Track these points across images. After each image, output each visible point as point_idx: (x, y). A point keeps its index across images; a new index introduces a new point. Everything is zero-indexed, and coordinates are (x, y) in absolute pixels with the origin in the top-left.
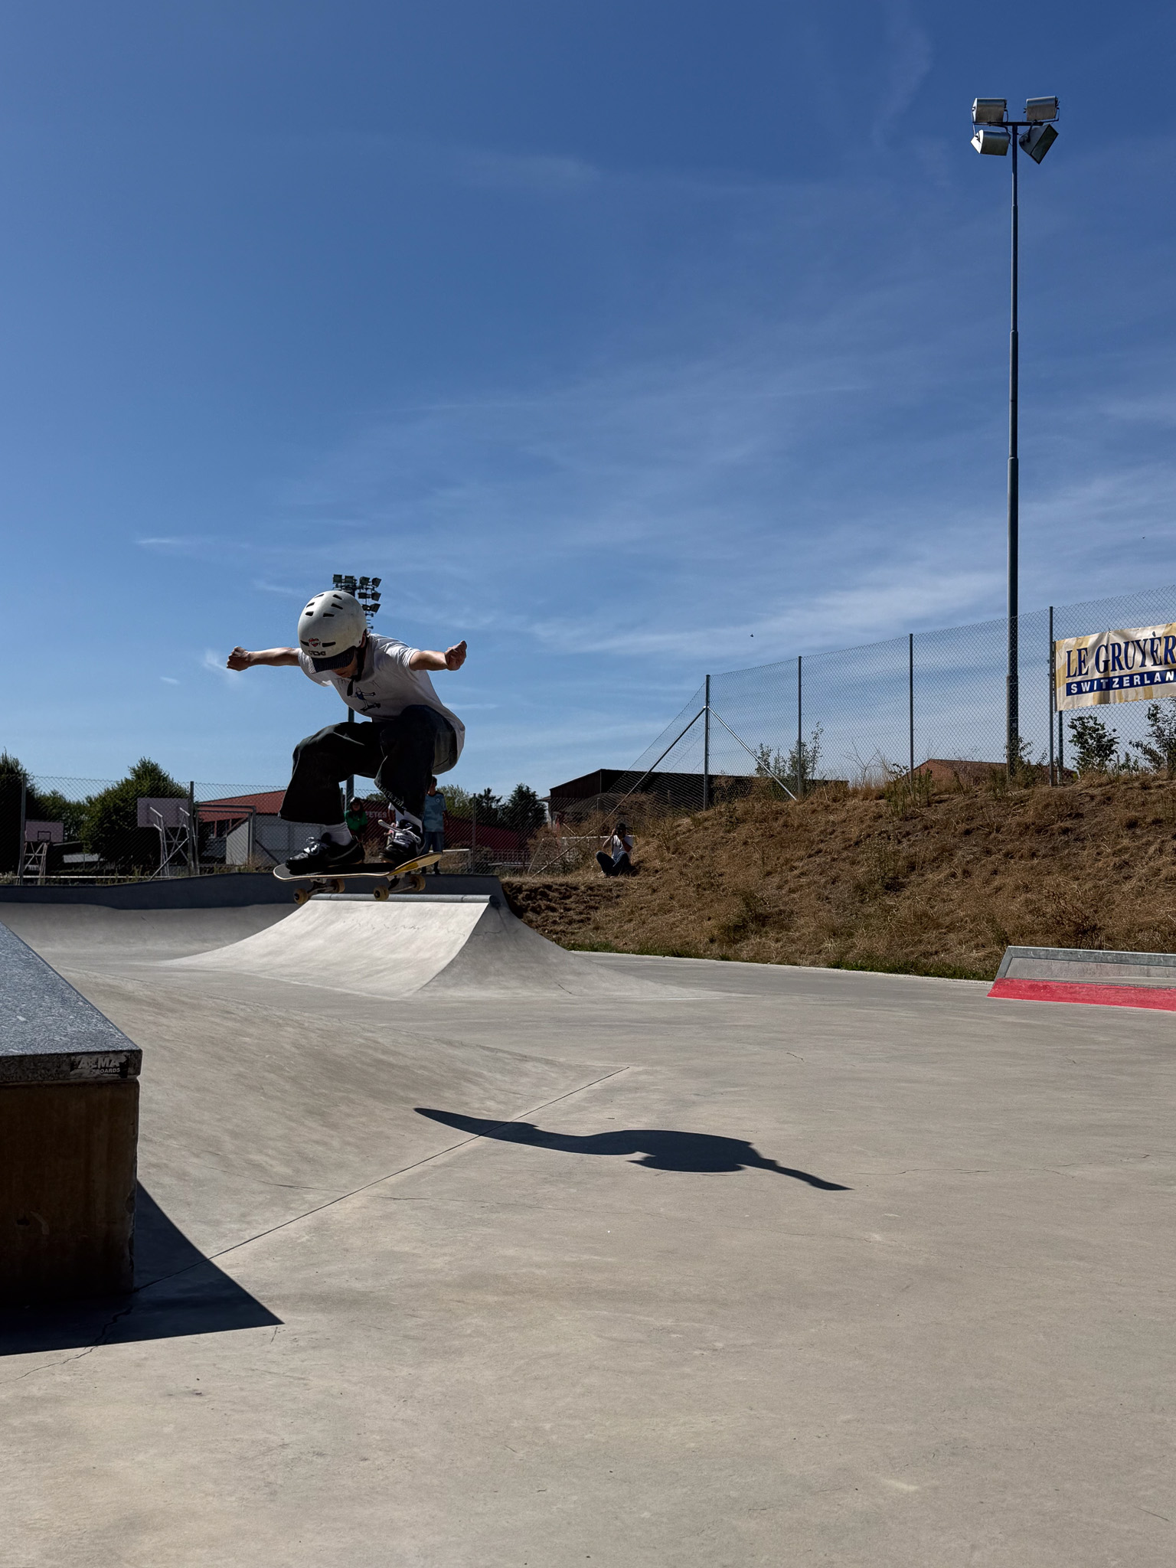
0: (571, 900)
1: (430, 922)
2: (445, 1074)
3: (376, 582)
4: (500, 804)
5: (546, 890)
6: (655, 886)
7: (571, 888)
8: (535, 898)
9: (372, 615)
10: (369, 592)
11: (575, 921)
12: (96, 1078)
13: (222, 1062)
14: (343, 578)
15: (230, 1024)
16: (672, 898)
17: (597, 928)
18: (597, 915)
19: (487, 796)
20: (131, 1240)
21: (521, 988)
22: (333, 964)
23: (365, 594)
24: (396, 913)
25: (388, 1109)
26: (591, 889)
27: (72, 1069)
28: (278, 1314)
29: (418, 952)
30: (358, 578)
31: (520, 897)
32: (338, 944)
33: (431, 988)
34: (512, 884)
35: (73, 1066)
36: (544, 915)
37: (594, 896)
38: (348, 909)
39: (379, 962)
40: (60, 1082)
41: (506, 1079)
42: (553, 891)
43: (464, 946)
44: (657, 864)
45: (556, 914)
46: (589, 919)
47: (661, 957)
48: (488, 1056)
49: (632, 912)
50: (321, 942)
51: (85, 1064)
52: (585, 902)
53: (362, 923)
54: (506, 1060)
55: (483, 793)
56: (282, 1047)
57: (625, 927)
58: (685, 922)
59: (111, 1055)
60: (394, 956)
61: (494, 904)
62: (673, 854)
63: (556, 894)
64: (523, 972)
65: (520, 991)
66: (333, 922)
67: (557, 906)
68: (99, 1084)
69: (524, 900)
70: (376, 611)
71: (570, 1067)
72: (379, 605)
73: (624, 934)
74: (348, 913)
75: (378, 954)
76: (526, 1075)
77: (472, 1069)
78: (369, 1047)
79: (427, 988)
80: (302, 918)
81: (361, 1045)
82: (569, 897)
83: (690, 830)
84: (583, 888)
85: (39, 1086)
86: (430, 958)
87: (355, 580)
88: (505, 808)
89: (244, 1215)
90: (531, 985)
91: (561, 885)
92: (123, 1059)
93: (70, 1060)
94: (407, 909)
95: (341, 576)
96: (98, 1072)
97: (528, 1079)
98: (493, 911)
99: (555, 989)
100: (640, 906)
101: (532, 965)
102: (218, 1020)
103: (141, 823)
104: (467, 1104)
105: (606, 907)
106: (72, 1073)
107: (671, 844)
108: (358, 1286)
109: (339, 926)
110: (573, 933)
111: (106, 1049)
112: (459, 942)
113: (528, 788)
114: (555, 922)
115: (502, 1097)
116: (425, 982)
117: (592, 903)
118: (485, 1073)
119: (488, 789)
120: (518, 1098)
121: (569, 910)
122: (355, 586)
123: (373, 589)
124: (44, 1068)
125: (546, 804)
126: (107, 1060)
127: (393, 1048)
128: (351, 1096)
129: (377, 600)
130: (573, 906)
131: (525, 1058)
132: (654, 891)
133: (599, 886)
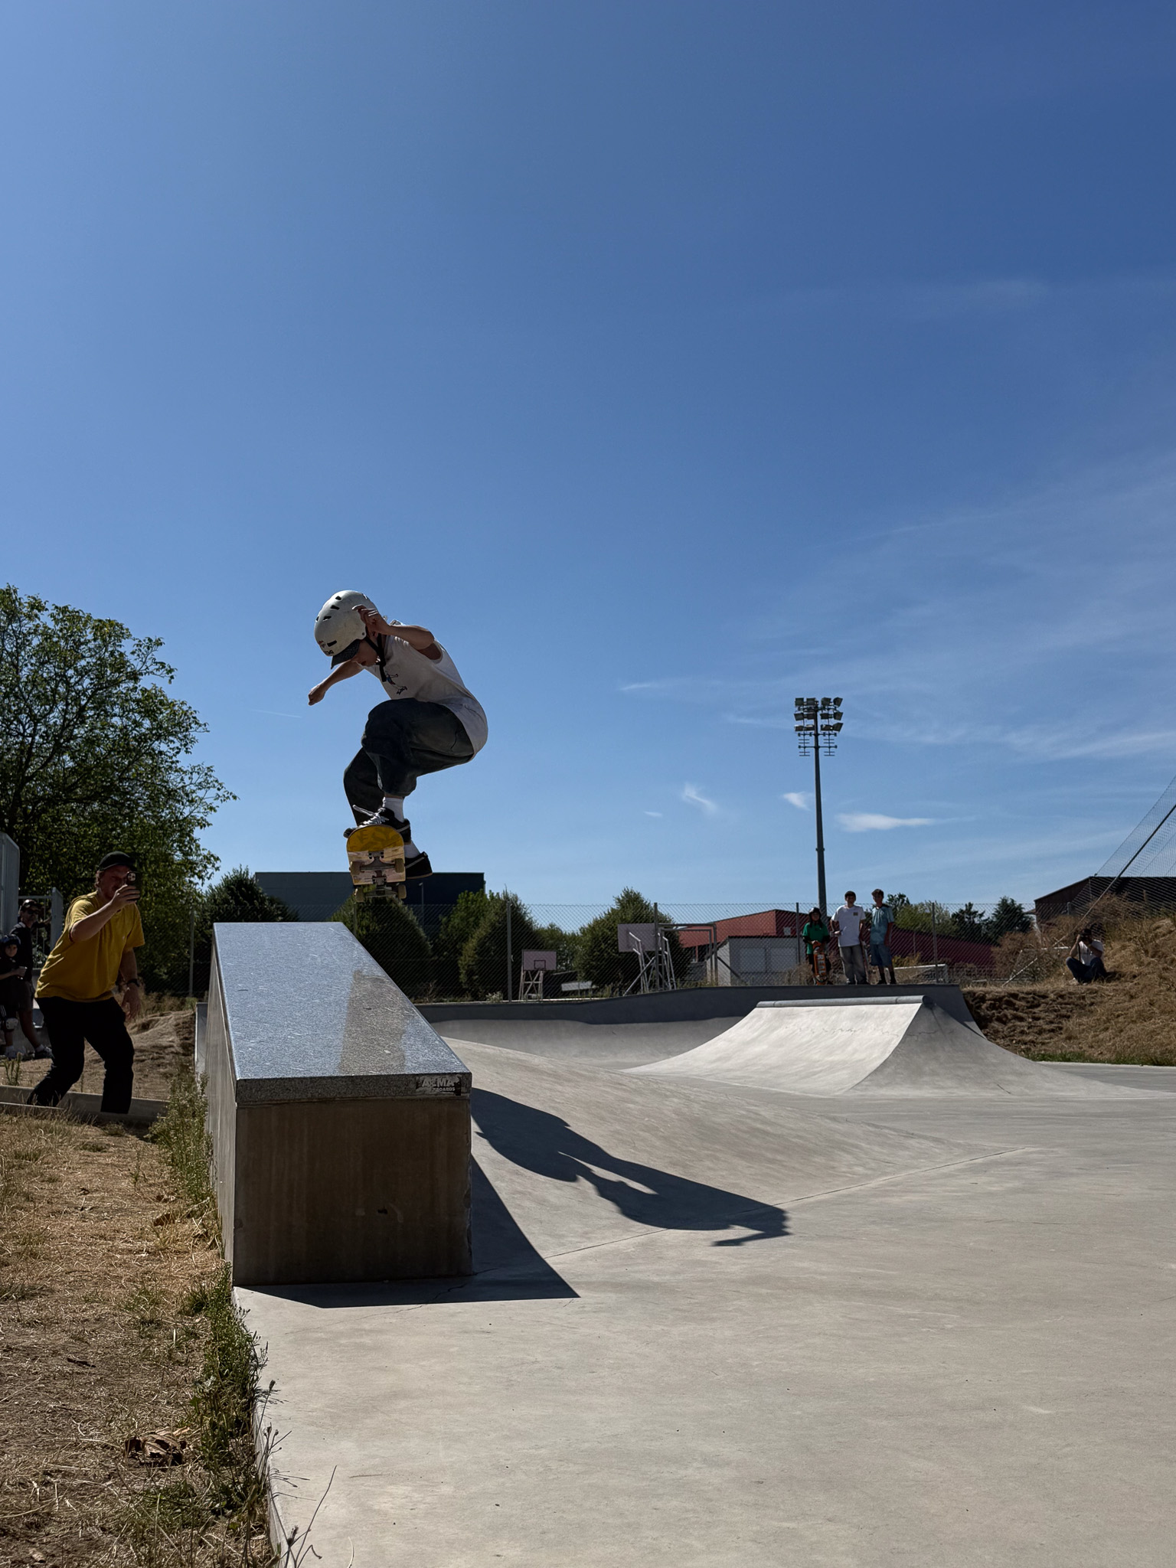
0: (1040, 1009)
1: (866, 1024)
2: (820, 1143)
3: (838, 701)
4: (983, 918)
5: (1011, 999)
6: (1133, 991)
7: (1039, 996)
8: (1000, 1007)
9: (835, 734)
10: (831, 712)
11: (1045, 1031)
12: (436, 1095)
13: (602, 1122)
14: (805, 700)
15: (620, 1093)
16: (1151, 1004)
17: (1069, 1038)
18: (1069, 1024)
19: (969, 910)
20: (469, 1230)
21: (957, 1088)
22: (774, 1068)
23: (828, 714)
24: (833, 1017)
25: (750, 1167)
26: (1062, 996)
27: (417, 1088)
28: (578, 1292)
29: (853, 1054)
30: (819, 699)
31: (984, 1006)
32: (780, 1049)
33: (864, 1087)
34: (974, 994)
35: (418, 1085)
36: (1011, 1025)
37: (1066, 1004)
38: (790, 1016)
39: (817, 1065)
40: (408, 1097)
41: (885, 1151)
42: (1020, 1000)
43: (897, 1047)
44: (1135, 969)
45: (1023, 1024)
46: (1061, 1029)
47: (1138, 1066)
48: (871, 1132)
49: (1108, 1020)
50: (765, 1047)
51: (427, 1083)
52: (1055, 1011)
53: (803, 1028)
54: (891, 1136)
55: (964, 909)
56: (663, 1113)
57: (1101, 1036)
58: (1167, 1029)
59: (447, 1076)
60: (830, 1059)
61: (927, 1004)
62: (1152, 957)
63: (1023, 1003)
64: (960, 1072)
65: (955, 1090)
66: (776, 1028)
67: (1024, 1015)
68: (440, 1100)
69: (988, 1010)
70: (839, 730)
71: (958, 1145)
72: (841, 724)
73: (1100, 1043)
74: (790, 1019)
75: (816, 1057)
76: (907, 1149)
77: (850, 1141)
78: (750, 1118)
79: (859, 1088)
80: (749, 1025)
81: (742, 1116)
82: (1038, 1006)
83: (1170, 932)
84: (1052, 996)
85: (392, 1100)
86: (864, 1059)
87: (817, 702)
88: (988, 923)
89: (586, 1233)
90: (967, 1085)
91: (1028, 993)
92: (457, 1081)
93: (415, 1080)
94: (844, 1013)
95: (802, 699)
96: (438, 1090)
97: (907, 1153)
98: (927, 1012)
99: (993, 1089)
100: (1117, 1014)
101: (969, 1065)
102: (608, 1090)
103: (622, 948)
104: (834, 1168)
105: (1080, 1016)
106: (418, 1090)
107: (1150, 947)
108: (656, 1279)
109: (782, 1032)
110: (1043, 1044)
111: (444, 1071)
112: (893, 1043)
113: (1013, 901)
114: (1022, 1032)
115: (873, 1165)
116: (856, 1082)
117: (1064, 1012)
118: (863, 1145)
119: (970, 904)
120: (889, 1166)
121: (1038, 1019)
122: (817, 707)
123: (835, 709)
124: (395, 1086)
125: (1034, 917)
126: (444, 1080)
127: (773, 1120)
128: (718, 1154)
129: (840, 719)
130: (1043, 1015)
131: (911, 1136)
132: (1132, 997)
133: (1070, 993)
